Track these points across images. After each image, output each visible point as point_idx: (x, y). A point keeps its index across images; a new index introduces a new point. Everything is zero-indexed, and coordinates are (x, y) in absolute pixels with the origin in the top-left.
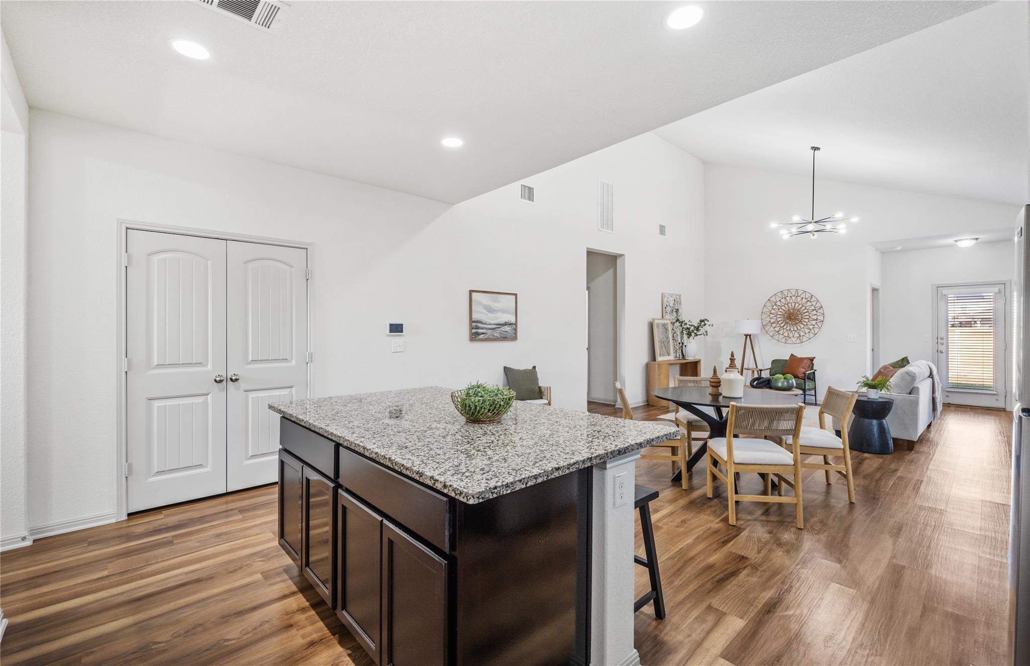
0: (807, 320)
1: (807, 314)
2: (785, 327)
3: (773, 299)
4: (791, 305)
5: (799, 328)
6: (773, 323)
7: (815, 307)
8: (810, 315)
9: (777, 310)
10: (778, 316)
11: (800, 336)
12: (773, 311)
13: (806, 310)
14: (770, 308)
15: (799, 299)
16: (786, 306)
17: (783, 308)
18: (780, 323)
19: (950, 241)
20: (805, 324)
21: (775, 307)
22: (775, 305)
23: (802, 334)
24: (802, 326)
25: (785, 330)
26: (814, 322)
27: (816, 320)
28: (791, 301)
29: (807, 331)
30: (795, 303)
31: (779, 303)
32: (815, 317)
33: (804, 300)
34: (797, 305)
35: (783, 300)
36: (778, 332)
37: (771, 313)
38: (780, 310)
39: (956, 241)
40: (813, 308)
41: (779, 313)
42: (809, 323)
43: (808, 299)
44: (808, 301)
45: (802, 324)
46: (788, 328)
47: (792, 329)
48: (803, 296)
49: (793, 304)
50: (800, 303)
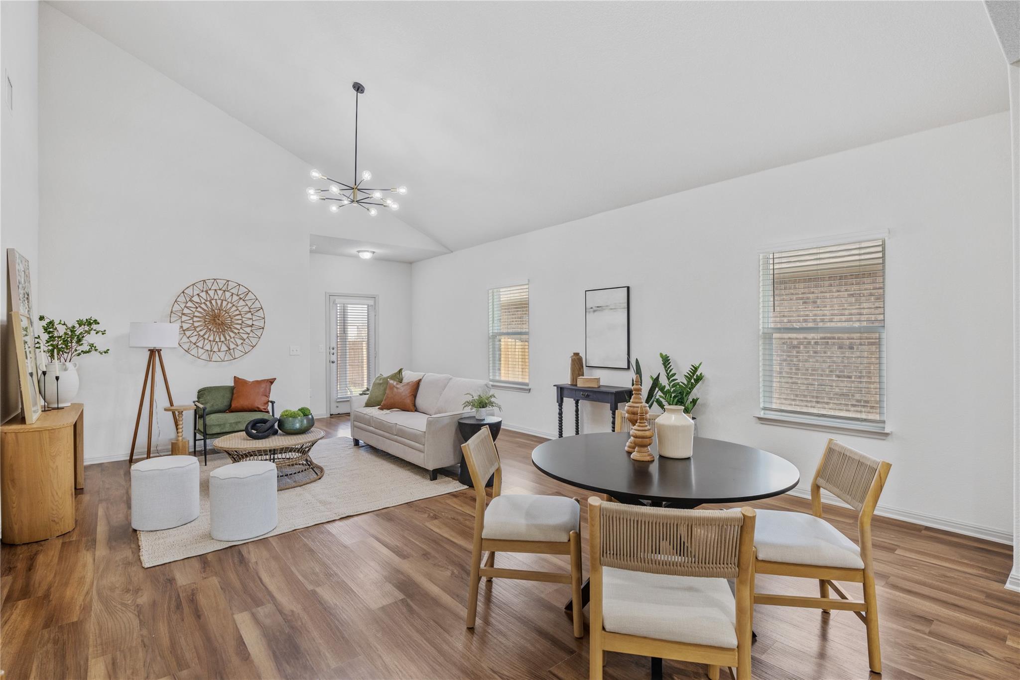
0: (238, 327)
1: (239, 317)
2: (206, 336)
3: (189, 292)
4: (216, 303)
5: (228, 338)
6: (188, 329)
7: (249, 308)
8: (244, 319)
9: (194, 310)
10: (195, 319)
11: (230, 349)
12: (186, 311)
13: (237, 312)
14: (183, 306)
15: (228, 294)
16: (208, 303)
17: (203, 306)
18: (198, 329)
19: (353, 251)
20: (236, 331)
21: (190, 304)
22: (191, 301)
23: (232, 346)
24: (232, 335)
25: (206, 341)
26: (248, 330)
27: (251, 326)
28: (216, 297)
29: (239, 342)
30: (222, 300)
31: (196, 299)
32: (250, 322)
33: (235, 298)
34: (225, 303)
35: (203, 295)
36: (195, 344)
37: (183, 314)
38: (199, 309)
39: (359, 252)
40: (246, 309)
41: (197, 314)
42: (241, 331)
43: (241, 296)
44: (241, 298)
45: (232, 332)
46: (211, 338)
47: (217, 339)
48: (235, 291)
49: (219, 302)
50: (229, 300)
